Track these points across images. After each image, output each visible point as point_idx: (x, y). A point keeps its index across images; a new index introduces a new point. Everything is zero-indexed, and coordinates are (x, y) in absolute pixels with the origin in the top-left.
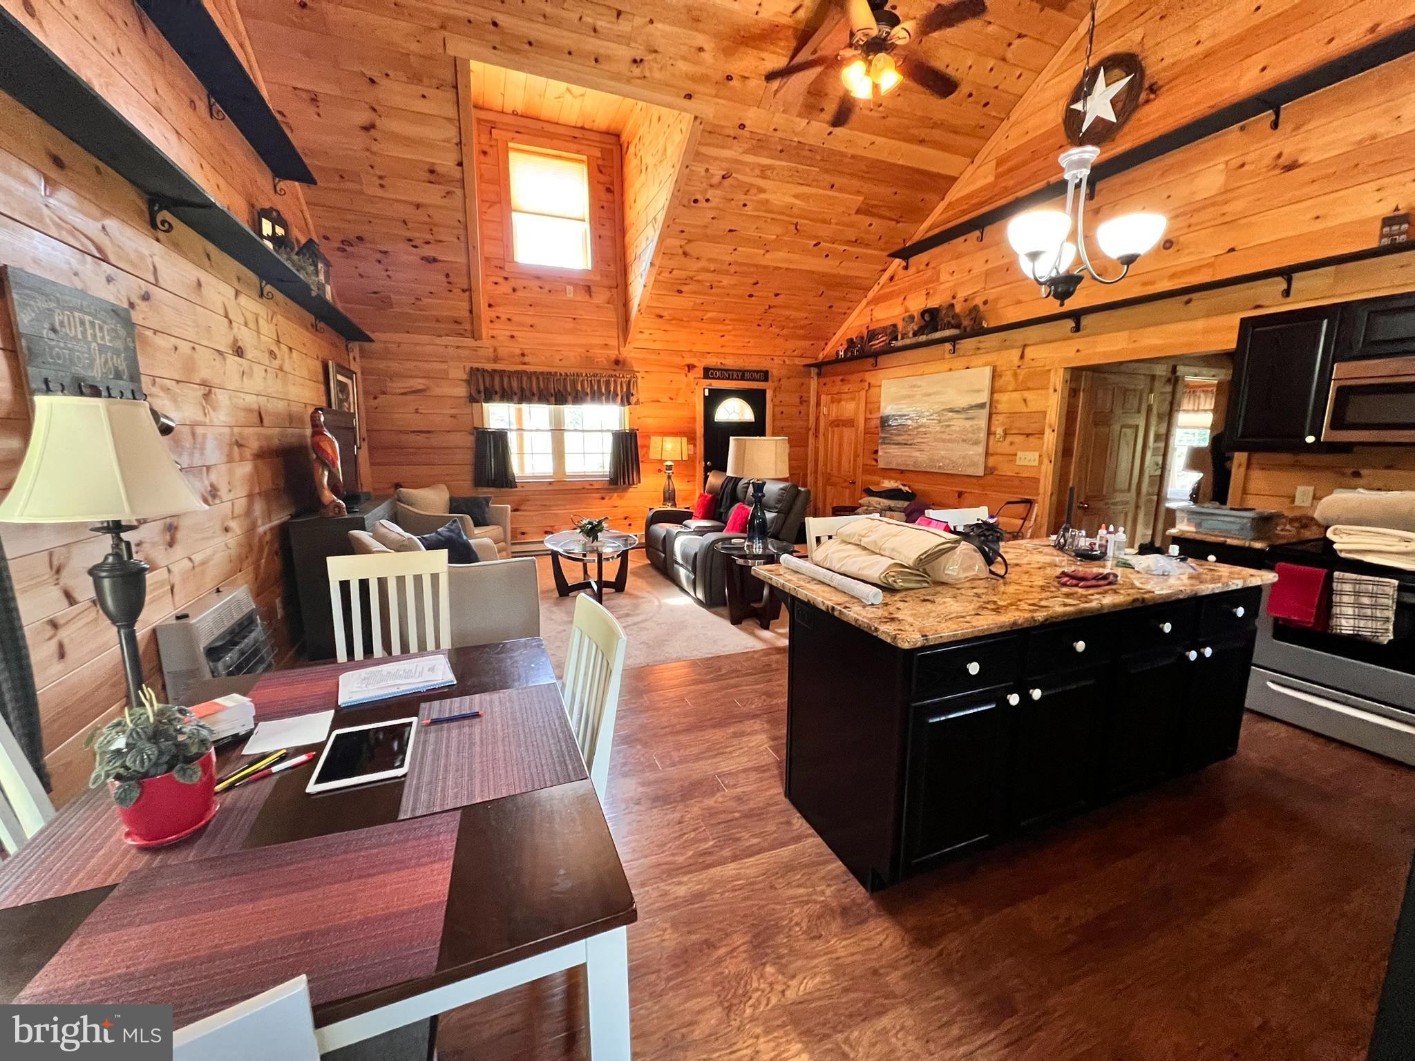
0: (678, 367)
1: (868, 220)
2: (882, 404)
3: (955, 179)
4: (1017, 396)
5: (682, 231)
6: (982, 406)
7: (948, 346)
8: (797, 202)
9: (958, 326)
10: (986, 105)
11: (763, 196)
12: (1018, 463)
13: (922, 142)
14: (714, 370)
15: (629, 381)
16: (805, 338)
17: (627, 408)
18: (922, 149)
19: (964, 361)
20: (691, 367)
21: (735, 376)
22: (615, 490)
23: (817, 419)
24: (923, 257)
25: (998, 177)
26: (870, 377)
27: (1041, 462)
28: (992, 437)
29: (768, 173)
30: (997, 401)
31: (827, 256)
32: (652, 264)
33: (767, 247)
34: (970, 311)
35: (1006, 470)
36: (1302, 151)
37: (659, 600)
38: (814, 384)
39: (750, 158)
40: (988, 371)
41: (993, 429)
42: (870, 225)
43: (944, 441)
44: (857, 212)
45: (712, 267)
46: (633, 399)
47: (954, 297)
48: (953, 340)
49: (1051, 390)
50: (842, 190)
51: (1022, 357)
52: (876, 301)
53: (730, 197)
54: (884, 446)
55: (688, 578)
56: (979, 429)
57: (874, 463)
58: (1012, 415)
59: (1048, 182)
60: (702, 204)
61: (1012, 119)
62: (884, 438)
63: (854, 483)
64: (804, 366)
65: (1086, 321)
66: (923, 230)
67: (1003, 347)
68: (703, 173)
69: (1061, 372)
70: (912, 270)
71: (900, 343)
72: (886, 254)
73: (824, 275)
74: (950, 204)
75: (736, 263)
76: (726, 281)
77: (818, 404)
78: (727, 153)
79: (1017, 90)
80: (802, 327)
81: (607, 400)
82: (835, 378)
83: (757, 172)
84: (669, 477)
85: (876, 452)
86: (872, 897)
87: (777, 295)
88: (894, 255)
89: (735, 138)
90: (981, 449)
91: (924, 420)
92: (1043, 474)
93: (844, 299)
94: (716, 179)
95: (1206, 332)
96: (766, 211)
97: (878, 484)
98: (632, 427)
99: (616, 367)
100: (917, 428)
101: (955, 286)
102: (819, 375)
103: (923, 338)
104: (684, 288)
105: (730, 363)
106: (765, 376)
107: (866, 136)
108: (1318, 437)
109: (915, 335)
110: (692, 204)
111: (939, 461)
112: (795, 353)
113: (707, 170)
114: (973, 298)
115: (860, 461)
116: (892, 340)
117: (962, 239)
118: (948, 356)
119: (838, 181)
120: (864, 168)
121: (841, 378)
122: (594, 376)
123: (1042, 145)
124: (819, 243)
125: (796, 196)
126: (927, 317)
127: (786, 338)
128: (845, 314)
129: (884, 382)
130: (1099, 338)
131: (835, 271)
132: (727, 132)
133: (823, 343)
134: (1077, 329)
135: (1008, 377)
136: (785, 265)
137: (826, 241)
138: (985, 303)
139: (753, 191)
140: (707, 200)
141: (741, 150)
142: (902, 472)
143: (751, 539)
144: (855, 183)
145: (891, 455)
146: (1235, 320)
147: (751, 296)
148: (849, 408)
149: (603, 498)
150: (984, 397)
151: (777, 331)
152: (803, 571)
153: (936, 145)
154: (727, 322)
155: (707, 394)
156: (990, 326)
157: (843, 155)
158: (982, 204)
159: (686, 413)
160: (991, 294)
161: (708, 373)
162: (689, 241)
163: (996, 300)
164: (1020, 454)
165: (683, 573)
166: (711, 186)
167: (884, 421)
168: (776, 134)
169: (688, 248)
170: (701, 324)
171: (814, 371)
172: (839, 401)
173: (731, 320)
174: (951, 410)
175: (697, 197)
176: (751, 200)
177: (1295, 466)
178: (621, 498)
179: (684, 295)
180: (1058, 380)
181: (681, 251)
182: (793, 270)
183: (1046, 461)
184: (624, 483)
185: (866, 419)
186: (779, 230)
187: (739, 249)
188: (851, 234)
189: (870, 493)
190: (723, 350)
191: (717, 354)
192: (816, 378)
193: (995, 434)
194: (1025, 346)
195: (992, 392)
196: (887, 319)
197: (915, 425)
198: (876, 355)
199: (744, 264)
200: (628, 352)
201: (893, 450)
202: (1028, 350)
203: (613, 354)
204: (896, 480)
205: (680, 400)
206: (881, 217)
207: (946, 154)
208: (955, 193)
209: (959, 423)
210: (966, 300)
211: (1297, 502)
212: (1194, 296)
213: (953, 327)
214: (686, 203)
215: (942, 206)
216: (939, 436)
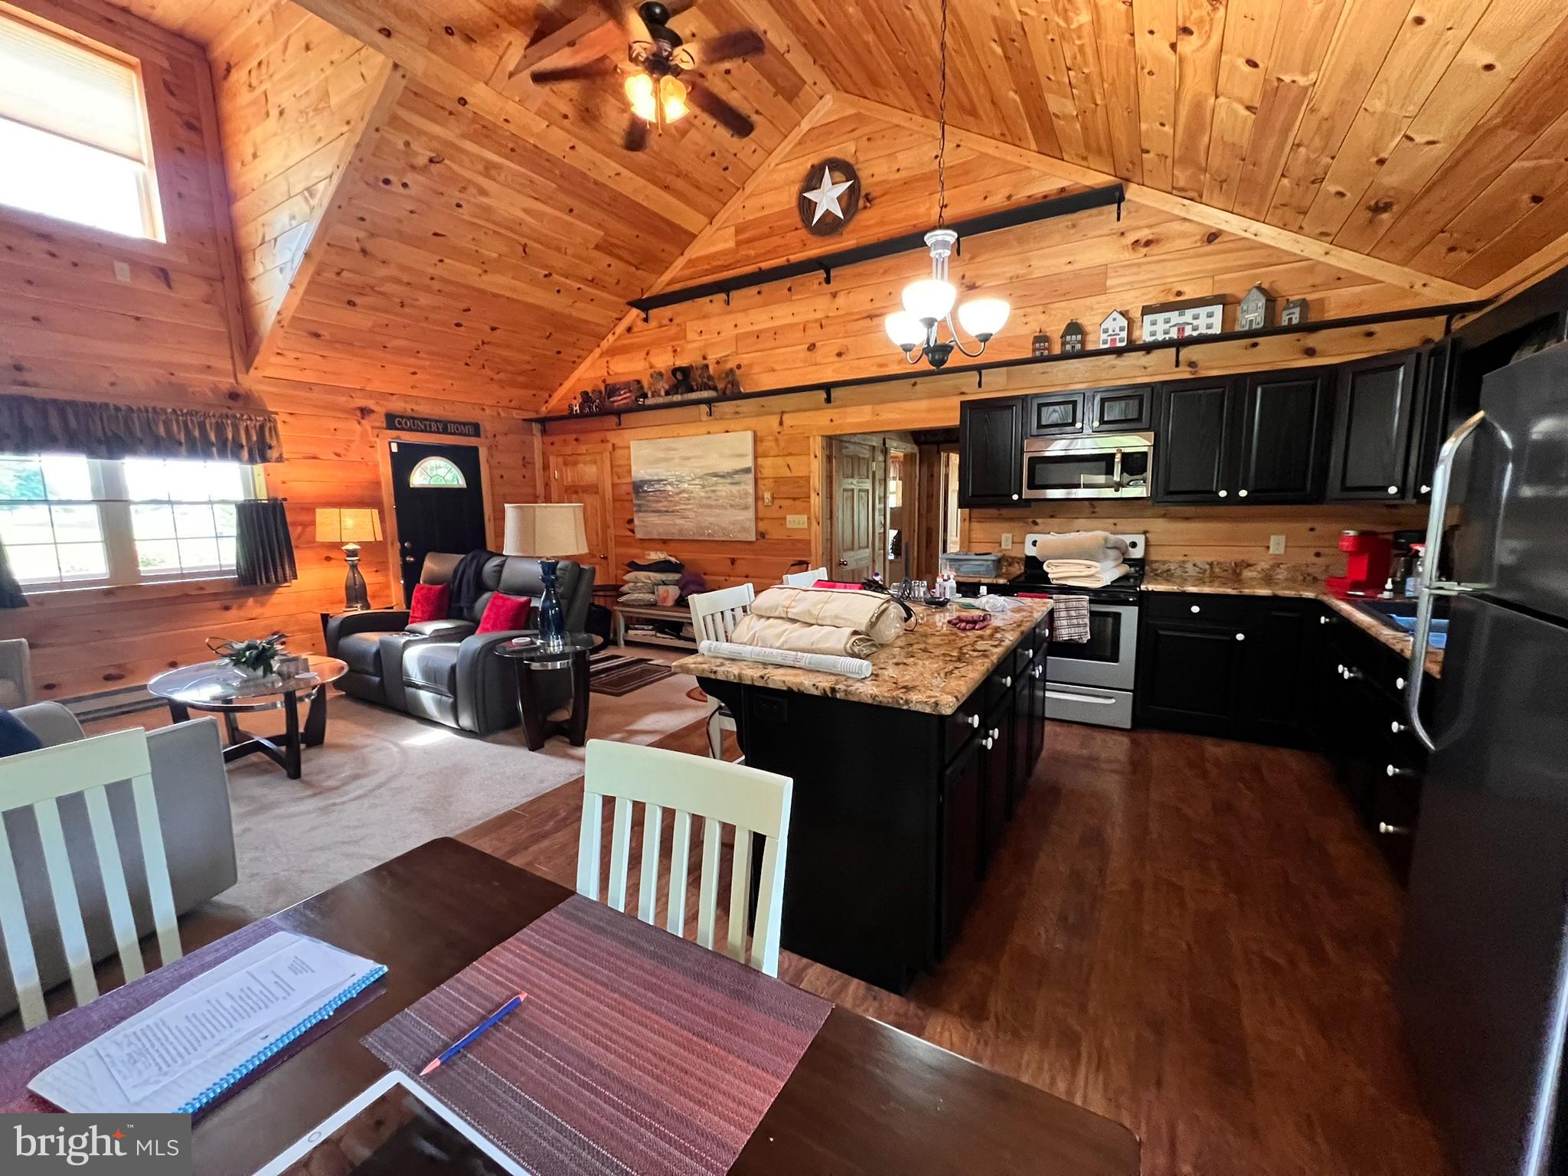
0: (345, 411)
1: (608, 260)
2: (634, 468)
3: (694, 236)
4: (780, 461)
5: (362, 219)
6: (747, 471)
7: (704, 408)
8: (528, 219)
9: (715, 389)
10: (726, 169)
11: (484, 200)
12: (788, 526)
13: (666, 188)
14: (402, 417)
15: (262, 427)
16: (525, 386)
17: (259, 468)
18: (667, 197)
19: (723, 425)
20: (365, 412)
21: (434, 428)
22: (250, 594)
23: (547, 485)
24: (667, 311)
25: (738, 244)
26: (613, 437)
27: (810, 524)
28: (760, 503)
29: (494, 173)
30: (761, 466)
31: (559, 291)
32: (307, 255)
33: (486, 266)
34: (727, 374)
35: (775, 533)
36: (978, 276)
37: (396, 745)
38: (537, 442)
39: (469, 146)
40: (749, 435)
41: (760, 494)
42: (609, 266)
43: (710, 507)
44: (597, 247)
45: (406, 278)
46: (273, 454)
47: (705, 358)
48: (708, 402)
49: (812, 456)
50: (580, 217)
51: (781, 423)
52: (612, 352)
53: (441, 190)
54: (640, 514)
55: (440, 704)
56: (747, 494)
57: (630, 534)
58: (777, 480)
59: (788, 260)
60: (396, 187)
61: (748, 190)
62: (639, 506)
63: (605, 558)
64: (524, 420)
65: (835, 393)
66: (661, 284)
67: (763, 412)
68: (401, 146)
69: (819, 439)
70: (653, 324)
71: (650, 401)
72: (624, 301)
73: (554, 314)
74: (690, 261)
75: (443, 280)
76: (424, 300)
77: (546, 467)
78: (436, 129)
79: (752, 162)
80: (522, 373)
81: (223, 454)
82: (567, 437)
83: (480, 167)
84: (354, 567)
85: (631, 521)
86: (909, 1000)
87: (493, 329)
88: (633, 304)
89: (451, 113)
90: (750, 514)
91: (686, 485)
92: (813, 536)
93: (574, 345)
94: (421, 160)
95: (929, 411)
96: (488, 220)
97: (643, 557)
98: (272, 495)
99: (231, 403)
100: (678, 494)
101: (706, 346)
102: (544, 432)
103: (677, 398)
104: (358, 300)
105: (424, 410)
106: (476, 429)
107: (613, 164)
108: (1020, 495)
109: (667, 393)
110: (381, 184)
111: (708, 528)
112: (512, 404)
113: (407, 144)
114: (726, 361)
115: (611, 532)
116: (640, 397)
117: (707, 299)
118: (704, 418)
119: (579, 206)
120: (607, 199)
121: (574, 436)
122: (190, 413)
123: (779, 223)
124: (550, 275)
125: (526, 211)
126: (679, 376)
127: (502, 384)
128: (574, 362)
129: (633, 444)
130: (849, 410)
131: (567, 311)
132: (440, 101)
133: (546, 395)
134: (828, 400)
135: (768, 444)
136: (508, 294)
137: (557, 274)
138: (739, 367)
139: (473, 190)
140: (405, 185)
141: (457, 131)
142: (665, 542)
143: (544, 635)
144: (598, 215)
145: (648, 524)
146: (956, 402)
147: (458, 325)
148: (589, 472)
149: (227, 608)
150: (748, 462)
151: (490, 373)
152: (747, 656)
153: (680, 196)
154: (421, 355)
155: (395, 449)
156: (748, 391)
157: (584, 175)
158: (727, 267)
159: (365, 476)
160: (745, 359)
161: (393, 421)
162: (372, 235)
163: (750, 366)
164: (789, 517)
165: (427, 699)
166: (413, 167)
167: (638, 487)
168: (506, 126)
169: (370, 245)
170: (380, 354)
171: (536, 428)
172: (575, 464)
173: (428, 353)
174: (716, 475)
175: (391, 177)
176: (468, 202)
177: (1000, 518)
178: (263, 605)
179: (357, 309)
180: (817, 445)
181: (357, 246)
182: (518, 301)
183: (814, 523)
184: (268, 580)
185: (614, 485)
186: (504, 249)
187: (447, 261)
188: (588, 271)
189: (635, 567)
190: (414, 393)
191: (405, 397)
192: (539, 435)
193: (763, 499)
194: (783, 413)
195: (756, 457)
196: (629, 373)
197: (677, 490)
198: (618, 413)
199: (453, 283)
200: (251, 381)
201: (654, 519)
202: (785, 417)
203: (226, 383)
204: (661, 550)
205: (353, 456)
206: (620, 258)
207: (688, 208)
208: (695, 251)
209: (724, 489)
210: (718, 363)
211: (1003, 547)
212: (918, 380)
213: (710, 388)
214: (371, 180)
215: (680, 262)
216: (705, 501)
